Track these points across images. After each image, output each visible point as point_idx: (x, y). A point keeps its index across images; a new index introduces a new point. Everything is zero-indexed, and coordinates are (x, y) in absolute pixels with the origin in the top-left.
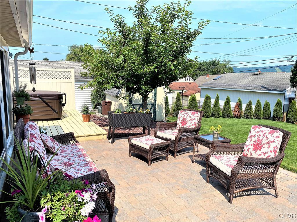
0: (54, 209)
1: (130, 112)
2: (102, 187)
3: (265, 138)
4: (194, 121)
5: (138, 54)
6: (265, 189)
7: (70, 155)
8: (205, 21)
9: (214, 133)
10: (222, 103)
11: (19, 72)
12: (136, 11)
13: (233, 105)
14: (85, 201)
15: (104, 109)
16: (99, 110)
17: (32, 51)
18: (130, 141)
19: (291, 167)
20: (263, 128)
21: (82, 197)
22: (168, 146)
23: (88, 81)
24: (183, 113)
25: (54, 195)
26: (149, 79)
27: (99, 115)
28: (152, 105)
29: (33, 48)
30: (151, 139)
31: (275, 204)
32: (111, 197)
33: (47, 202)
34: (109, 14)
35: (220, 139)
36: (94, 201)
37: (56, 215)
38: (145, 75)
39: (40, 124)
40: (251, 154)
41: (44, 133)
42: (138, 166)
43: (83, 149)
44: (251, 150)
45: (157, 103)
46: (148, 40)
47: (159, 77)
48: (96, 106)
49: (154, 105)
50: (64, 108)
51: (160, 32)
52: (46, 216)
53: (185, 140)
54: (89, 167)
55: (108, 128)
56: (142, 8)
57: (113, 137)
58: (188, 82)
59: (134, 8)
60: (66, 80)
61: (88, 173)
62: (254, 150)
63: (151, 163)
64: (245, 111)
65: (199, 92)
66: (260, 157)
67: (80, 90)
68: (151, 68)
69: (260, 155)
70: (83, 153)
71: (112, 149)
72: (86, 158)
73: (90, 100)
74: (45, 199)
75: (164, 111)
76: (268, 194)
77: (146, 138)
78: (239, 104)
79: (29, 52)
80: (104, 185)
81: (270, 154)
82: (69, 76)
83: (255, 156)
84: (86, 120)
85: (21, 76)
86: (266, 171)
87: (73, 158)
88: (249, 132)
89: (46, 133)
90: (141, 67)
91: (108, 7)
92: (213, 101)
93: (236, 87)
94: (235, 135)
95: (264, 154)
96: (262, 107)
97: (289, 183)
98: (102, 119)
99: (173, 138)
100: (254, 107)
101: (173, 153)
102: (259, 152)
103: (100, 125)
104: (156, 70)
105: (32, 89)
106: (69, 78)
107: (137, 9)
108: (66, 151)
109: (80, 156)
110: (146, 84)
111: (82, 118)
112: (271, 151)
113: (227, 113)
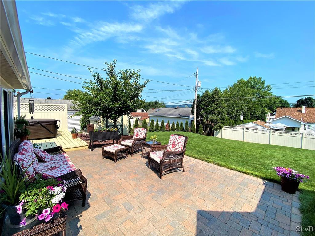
0: (30, 202)
1: (104, 130)
2: (77, 181)
3: (177, 141)
4: (143, 134)
5: (110, 96)
6: (179, 168)
7: (57, 162)
8: (147, 80)
9: (153, 140)
10: (160, 124)
11: (20, 106)
12: (108, 71)
13: (165, 124)
14: (56, 193)
15: (88, 129)
16: (85, 130)
17: (31, 92)
18: (103, 149)
19: (191, 155)
20: (176, 136)
21: (54, 191)
22: (127, 149)
23: (76, 112)
24: (137, 130)
25: (30, 192)
26: (117, 111)
27: (85, 133)
28: (120, 125)
29: (32, 90)
30: (117, 147)
31: (183, 176)
32: (84, 187)
33: (25, 197)
34: (91, 72)
35: (156, 143)
36: (64, 192)
37: (31, 206)
38: (114, 109)
39: (34, 142)
40: (171, 150)
41: (38, 148)
42: (108, 164)
43: (67, 157)
44: (171, 148)
45: (124, 124)
46: (115, 89)
47: (123, 109)
48: (83, 128)
49: (122, 126)
50: (59, 130)
51: (123, 84)
52: (22, 207)
53: (138, 145)
54: (70, 168)
55: (89, 141)
56: (112, 70)
57: (92, 147)
58: (143, 112)
59: (107, 70)
60: (61, 112)
61: (69, 172)
62: (172, 147)
63: (117, 161)
64: (172, 127)
65: (148, 118)
66: (175, 151)
67: (70, 118)
68: (118, 105)
69: (175, 150)
70: (67, 159)
71: (91, 155)
72: (69, 162)
73: (79, 124)
74: (23, 195)
75: (128, 129)
76: (180, 170)
77: (114, 146)
78: (169, 124)
79: (29, 92)
80: (79, 180)
81: (179, 149)
82: (64, 109)
83: (173, 151)
84: (75, 137)
85: (22, 109)
86: (178, 158)
87: (59, 163)
88: (170, 138)
89: (40, 148)
90: (111, 103)
91: (90, 68)
92: (155, 123)
93: (167, 115)
94: (166, 140)
95: (177, 149)
96: (180, 125)
97: (190, 163)
98: (86, 136)
99: (130, 144)
100: (175, 125)
101: (130, 154)
102: (174, 148)
103: (84, 140)
104: (121, 106)
105: (30, 118)
106: (64, 110)
107: (109, 70)
108: (54, 159)
109: (65, 161)
110: (115, 113)
111: (71, 136)
112: (180, 148)
113: (162, 129)
